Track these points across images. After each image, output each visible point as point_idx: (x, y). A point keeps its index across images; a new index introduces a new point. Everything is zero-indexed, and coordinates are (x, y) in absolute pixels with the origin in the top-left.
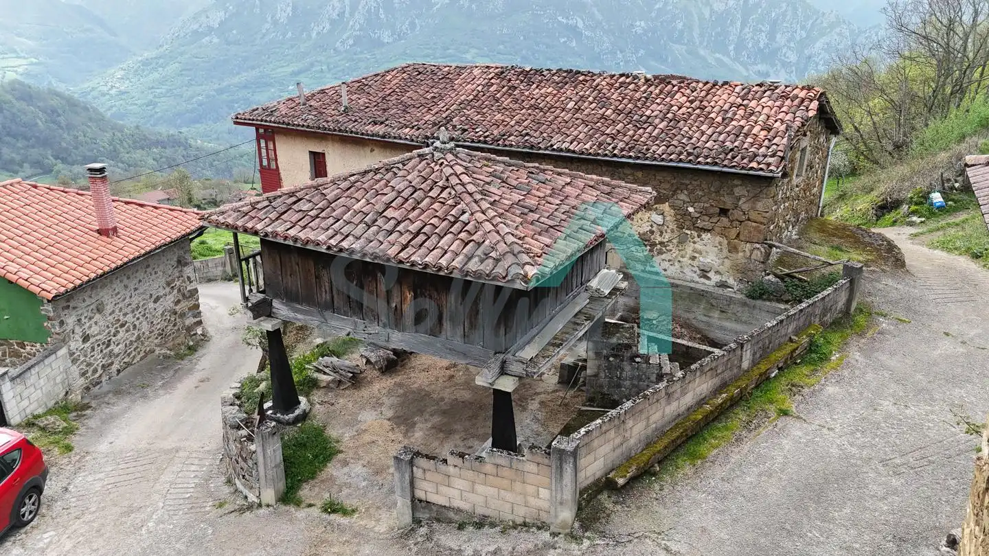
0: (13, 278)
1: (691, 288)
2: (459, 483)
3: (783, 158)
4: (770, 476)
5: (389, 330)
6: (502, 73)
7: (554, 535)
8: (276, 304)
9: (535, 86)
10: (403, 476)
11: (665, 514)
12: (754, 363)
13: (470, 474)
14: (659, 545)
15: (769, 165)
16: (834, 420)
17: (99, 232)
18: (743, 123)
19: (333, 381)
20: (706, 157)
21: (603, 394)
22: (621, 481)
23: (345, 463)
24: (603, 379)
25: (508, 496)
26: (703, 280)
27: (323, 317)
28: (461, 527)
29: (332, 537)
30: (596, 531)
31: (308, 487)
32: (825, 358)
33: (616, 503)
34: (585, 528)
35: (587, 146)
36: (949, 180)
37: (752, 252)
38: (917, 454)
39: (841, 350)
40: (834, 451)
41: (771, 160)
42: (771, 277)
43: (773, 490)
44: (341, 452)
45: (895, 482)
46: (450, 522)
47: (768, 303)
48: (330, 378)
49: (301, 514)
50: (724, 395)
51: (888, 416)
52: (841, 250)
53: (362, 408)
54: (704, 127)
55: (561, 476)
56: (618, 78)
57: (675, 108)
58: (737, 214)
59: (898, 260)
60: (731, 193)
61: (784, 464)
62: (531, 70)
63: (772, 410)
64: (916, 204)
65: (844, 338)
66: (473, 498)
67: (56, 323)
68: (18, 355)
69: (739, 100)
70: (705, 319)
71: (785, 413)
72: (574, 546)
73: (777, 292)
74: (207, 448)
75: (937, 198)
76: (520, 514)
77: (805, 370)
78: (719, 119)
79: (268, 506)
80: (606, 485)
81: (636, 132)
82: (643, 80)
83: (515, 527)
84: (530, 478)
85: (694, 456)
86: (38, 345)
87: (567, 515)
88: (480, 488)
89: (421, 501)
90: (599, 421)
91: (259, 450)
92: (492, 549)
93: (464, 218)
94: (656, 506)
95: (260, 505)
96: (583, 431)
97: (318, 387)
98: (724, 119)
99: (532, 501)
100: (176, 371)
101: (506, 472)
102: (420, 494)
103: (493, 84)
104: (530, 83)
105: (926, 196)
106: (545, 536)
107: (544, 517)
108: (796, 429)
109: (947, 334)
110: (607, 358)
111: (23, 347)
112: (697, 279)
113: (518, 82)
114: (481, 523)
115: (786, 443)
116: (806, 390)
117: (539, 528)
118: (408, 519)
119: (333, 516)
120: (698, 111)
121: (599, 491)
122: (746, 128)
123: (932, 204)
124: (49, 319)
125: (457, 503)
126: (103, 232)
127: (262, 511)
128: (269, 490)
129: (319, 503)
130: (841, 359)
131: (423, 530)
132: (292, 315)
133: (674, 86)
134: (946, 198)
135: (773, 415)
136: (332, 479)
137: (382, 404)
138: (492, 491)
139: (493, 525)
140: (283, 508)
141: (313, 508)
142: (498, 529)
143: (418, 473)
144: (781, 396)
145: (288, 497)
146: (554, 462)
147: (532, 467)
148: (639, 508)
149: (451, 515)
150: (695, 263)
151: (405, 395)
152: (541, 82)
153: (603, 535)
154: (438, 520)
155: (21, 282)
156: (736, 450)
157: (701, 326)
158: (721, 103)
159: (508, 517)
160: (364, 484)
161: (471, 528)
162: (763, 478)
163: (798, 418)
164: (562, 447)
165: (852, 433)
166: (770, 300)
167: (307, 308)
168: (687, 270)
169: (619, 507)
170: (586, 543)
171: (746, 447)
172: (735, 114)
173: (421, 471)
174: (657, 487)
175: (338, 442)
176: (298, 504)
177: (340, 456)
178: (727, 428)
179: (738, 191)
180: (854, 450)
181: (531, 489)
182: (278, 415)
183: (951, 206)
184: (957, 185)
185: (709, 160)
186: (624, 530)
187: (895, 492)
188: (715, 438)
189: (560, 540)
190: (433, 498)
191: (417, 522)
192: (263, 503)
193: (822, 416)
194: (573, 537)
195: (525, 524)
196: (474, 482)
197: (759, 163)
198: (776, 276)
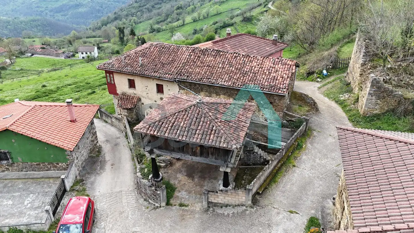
0: (58, 145)
1: (263, 124)
2: (221, 197)
3: (288, 89)
4: (293, 185)
5: (192, 157)
6: (194, 50)
7: (246, 207)
8: (155, 150)
9: (206, 56)
10: (205, 197)
11: (271, 198)
12: (286, 153)
13: (224, 195)
14: (272, 207)
15: (284, 92)
16: (306, 166)
17: (71, 121)
18: (274, 75)
19: (165, 165)
20: (266, 89)
21: (245, 163)
22: (261, 192)
23: (180, 192)
24: (246, 159)
25: (234, 199)
26: (266, 122)
27: (171, 153)
28: (222, 207)
29: (186, 213)
30: (256, 205)
31: (172, 200)
32: (302, 147)
33: (260, 197)
34: (254, 205)
35: (230, 84)
36: (328, 65)
37: (279, 114)
38: (325, 174)
39: (305, 144)
40: (307, 176)
41: (285, 90)
42: (285, 121)
43: (295, 189)
44: (177, 188)
45: (321, 183)
46: (218, 206)
47: (284, 129)
48: (164, 164)
49: (174, 208)
50: (280, 164)
51: (318, 164)
52: (302, 107)
53: (177, 173)
54: (263, 76)
55: (249, 194)
56: (234, 54)
57: (253, 68)
58: (275, 104)
59: (317, 108)
60: (273, 98)
61: (296, 181)
62: (204, 49)
63: (291, 165)
64: (319, 74)
65: (305, 139)
66: (224, 200)
67: (71, 156)
68: (56, 167)
69: (272, 65)
70: (266, 133)
71: (294, 166)
72: (252, 209)
73: (287, 125)
74: (130, 190)
75: (325, 72)
76: (237, 203)
77: (297, 152)
78: (267, 73)
79: (163, 207)
80: (257, 193)
81: (244, 78)
82: (241, 55)
83: (236, 206)
84: (240, 195)
85: (275, 182)
86: (64, 164)
87: (250, 202)
88: (227, 198)
89: (210, 202)
90: (255, 179)
91: (161, 193)
92: (232, 212)
93: (214, 128)
94: (269, 197)
95: (160, 207)
96: (253, 183)
97: (161, 168)
98: (269, 73)
99: (240, 200)
100: (100, 162)
101: (234, 194)
102: (210, 200)
103: (192, 55)
104: (204, 55)
105: (322, 72)
106: (244, 208)
107: (244, 203)
108: (297, 171)
109: (330, 135)
110: (247, 153)
111: (58, 164)
112: (264, 121)
113: (200, 54)
114: (227, 206)
115: (296, 175)
116: (298, 158)
117: (242, 206)
118: (206, 206)
119: (183, 208)
120: (261, 69)
121: (256, 195)
122: (276, 77)
123: (323, 74)
124: (69, 155)
125: (220, 202)
126: (73, 121)
127: (162, 208)
128: (163, 203)
129: (177, 204)
130: (305, 147)
131: (211, 209)
132: (160, 153)
133: (252, 58)
134: (327, 72)
135: (291, 167)
136: (178, 197)
137: (182, 171)
138: (230, 198)
139: (230, 206)
140: (168, 207)
141: (176, 206)
142: (231, 207)
143: (209, 196)
144: (293, 161)
145: (168, 204)
146: (247, 191)
147: (241, 193)
148: (265, 198)
149: (218, 205)
150: (263, 117)
151: (187, 166)
152: (208, 54)
153: (259, 206)
154: (215, 206)
155: (61, 146)
156: (284, 178)
157: (266, 135)
158: (267, 66)
159: (234, 204)
160: (187, 197)
161: (224, 207)
162: (292, 186)
163: (297, 167)
164: (249, 188)
165: (310, 170)
166: (285, 128)
167: (165, 151)
168: (261, 119)
169: (261, 198)
170: (255, 208)
171: (287, 177)
172: (272, 70)
173: (210, 195)
174: (268, 192)
175: (175, 185)
176: (171, 205)
177: (177, 189)
178: (281, 172)
179: (275, 98)
180: (311, 175)
181: (240, 197)
182: (156, 179)
183: (329, 75)
184: (330, 67)
185: (267, 90)
186: (264, 204)
187: (321, 185)
188: (279, 176)
189: (248, 208)
190: (213, 201)
191: (209, 207)
192: (161, 206)
193: (303, 166)
194: (251, 207)
195: (238, 205)
196: (225, 197)
197: (281, 91)
198: (286, 121)
